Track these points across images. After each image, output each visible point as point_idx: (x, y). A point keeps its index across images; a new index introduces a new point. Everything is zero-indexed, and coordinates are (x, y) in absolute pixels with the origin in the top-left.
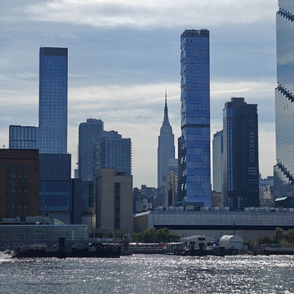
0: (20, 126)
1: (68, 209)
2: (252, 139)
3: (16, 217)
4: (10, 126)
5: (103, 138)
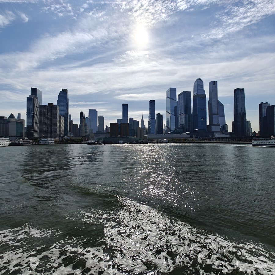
0: (119, 119)
4: (117, 119)
5: (134, 121)
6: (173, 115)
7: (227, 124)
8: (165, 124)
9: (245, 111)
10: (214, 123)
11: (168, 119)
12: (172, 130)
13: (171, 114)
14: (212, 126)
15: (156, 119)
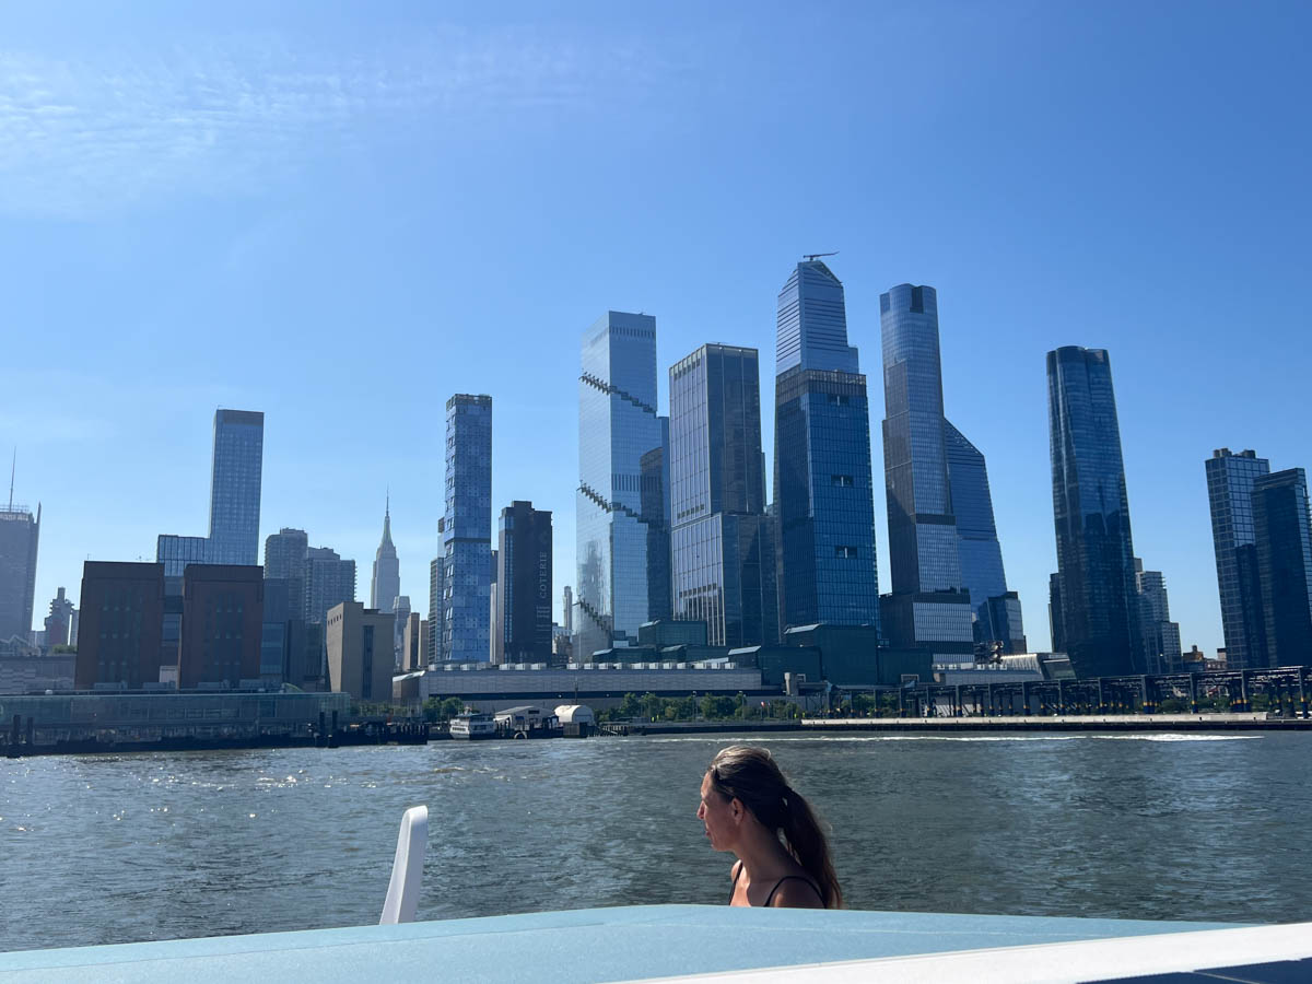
0: (177, 536)
1: (280, 672)
2: (543, 563)
3: (221, 681)
4: (160, 536)
5: (311, 560)
6: (630, 514)
7: (1014, 595)
8: (567, 589)
9: (1124, 503)
10: (926, 586)
11: (592, 546)
12: (622, 635)
13: (617, 506)
14: (916, 605)
15: (495, 545)
